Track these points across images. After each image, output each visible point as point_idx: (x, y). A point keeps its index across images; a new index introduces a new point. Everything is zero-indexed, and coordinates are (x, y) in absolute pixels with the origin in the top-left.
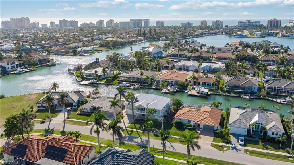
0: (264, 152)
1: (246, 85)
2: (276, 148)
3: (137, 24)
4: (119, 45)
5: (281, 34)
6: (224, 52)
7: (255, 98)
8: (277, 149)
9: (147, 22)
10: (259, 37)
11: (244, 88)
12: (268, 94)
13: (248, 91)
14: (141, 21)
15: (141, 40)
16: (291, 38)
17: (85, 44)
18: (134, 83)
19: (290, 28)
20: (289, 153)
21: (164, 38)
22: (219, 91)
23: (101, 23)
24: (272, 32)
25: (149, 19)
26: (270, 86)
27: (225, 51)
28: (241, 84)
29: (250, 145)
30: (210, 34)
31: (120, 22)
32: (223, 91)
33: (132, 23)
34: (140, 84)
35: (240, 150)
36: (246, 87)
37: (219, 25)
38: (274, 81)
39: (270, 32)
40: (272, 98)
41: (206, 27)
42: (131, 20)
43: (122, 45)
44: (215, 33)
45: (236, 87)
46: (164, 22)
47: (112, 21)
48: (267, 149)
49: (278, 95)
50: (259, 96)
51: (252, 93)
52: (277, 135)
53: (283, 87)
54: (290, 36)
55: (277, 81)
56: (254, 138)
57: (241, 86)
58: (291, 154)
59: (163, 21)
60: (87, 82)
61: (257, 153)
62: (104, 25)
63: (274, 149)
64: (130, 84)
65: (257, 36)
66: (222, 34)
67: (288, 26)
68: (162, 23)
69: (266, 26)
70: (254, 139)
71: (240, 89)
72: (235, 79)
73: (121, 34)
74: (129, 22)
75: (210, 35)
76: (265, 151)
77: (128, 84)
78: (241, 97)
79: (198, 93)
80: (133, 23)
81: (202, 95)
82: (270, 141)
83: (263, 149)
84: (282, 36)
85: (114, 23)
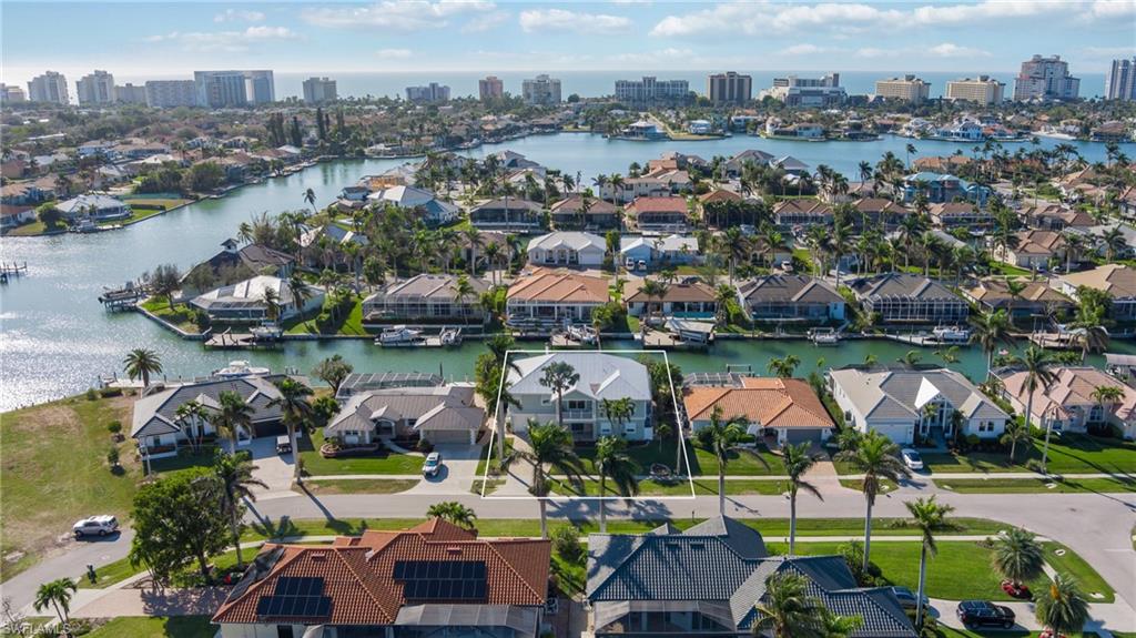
0: (982, 480)
1: (809, 298)
2: (1006, 464)
3: (225, 93)
4: (223, 184)
5: (772, 125)
6: (645, 195)
7: (846, 339)
8: (1006, 467)
9: (264, 80)
10: (705, 137)
11: (803, 311)
12: (878, 321)
13: (821, 318)
14: (237, 79)
15: (293, 160)
16: (803, 138)
17: (70, 182)
18: (438, 326)
19: (783, 105)
20: (1039, 471)
21: (381, 147)
22: (733, 326)
23: (53, 87)
24: (739, 121)
25: (271, 72)
26: (877, 295)
27: (646, 191)
28: (794, 299)
29: (938, 466)
30: (536, 129)
31: (148, 82)
32: (746, 325)
33: (204, 85)
34: (460, 327)
35: (924, 485)
36: (811, 305)
37: (549, 94)
38: (884, 283)
39: (733, 119)
40: (894, 334)
41: (509, 104)
42: (196, 73)
43: (231, 181)
44: (552, 126)
45: (780, 308)
46: (334, 83)
47: (102, 78)
48: (985, 470)
49: (905, 323)
50: (855, 332)
51: (834, 323)
52: (990, 429)
53: (914, 295)
54: (801, 134)
55: (890, 281)
56: (935, 447)
57: (796, 305)
58: (1044, 474)
59: (331, 79)
60: (238, 338)
61: (968, 483)
62: (66, 96)
63: (1000, 468)
64: (425, 329)
65: (701, 134)
66: (576, 127)
67: (774, 96)
68: (330, 86)
69: (705, 95)
70: (935, 451)
71: (794, 312)
72: (767, 284)
73: (190, 136)
74: (187, 84)
75: (538, 133)
76: (985, 476)
77: (416, 332)
78: (805, 339)
79: (677, 338)
80: (209, 86)
81: (694, 344)
82: (980, 448)
83: (973, 471)
84: (776, 133)
85: (117, 87)
